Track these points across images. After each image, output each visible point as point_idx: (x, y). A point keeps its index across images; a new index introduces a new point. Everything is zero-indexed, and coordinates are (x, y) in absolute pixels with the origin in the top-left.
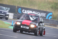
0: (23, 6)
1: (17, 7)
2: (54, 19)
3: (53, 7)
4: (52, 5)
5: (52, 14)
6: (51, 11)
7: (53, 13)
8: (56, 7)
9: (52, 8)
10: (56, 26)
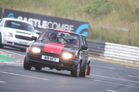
0: (18, 9)
1: (3, 11)
2: (92, 38)
3: (91, 10)
4: (88, 5)
5: (89, 27)
6: (84, 21)
7: (91, 24)
8: (98, 9)
9: (88, 12)
10: (99, 55)
